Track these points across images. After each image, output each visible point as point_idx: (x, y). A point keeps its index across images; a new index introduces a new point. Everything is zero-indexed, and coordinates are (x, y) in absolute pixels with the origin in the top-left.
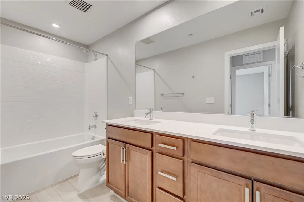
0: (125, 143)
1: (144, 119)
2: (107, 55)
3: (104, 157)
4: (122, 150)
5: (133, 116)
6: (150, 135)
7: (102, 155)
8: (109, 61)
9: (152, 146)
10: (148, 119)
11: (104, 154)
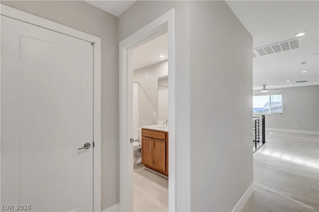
0: (152, 138)
1: (162, 126)
2: (139, 83)
3: (140, 147)
4: (151, 142)
5: (156, 124)
6: (164, 133)
7: (139, 147)
8: (140, 86)
9: (166, 139)
10: (165, 126)
11: (140, 146)
